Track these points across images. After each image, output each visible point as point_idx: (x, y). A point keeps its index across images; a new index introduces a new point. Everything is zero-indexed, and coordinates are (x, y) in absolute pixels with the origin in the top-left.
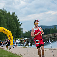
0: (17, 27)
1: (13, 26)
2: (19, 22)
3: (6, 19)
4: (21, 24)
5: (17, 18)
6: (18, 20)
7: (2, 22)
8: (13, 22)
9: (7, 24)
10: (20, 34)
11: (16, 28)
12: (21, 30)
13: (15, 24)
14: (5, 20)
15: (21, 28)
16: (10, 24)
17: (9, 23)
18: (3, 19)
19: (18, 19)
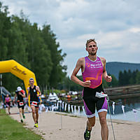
0: (53, 62)
1: (42, 60)
2: (60, 51)
3: (26, 41)
4: (65, 54)
5: (55, 39)
6: (58, 46)
7: (15, 47)
8: (43, 49)
9: (27, 54)
10: (60, 79)
11: (52, 64)
12: (63, 71)
13: (49, 55)
14: (24, 44)
15: (63, 65)
16: (36, 54)
17: (33, 52)
18: (18, 41)
19: (57, 44)
